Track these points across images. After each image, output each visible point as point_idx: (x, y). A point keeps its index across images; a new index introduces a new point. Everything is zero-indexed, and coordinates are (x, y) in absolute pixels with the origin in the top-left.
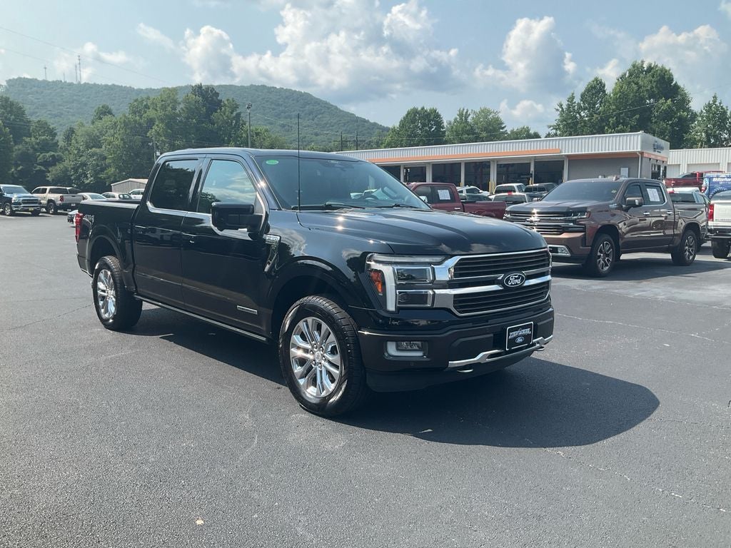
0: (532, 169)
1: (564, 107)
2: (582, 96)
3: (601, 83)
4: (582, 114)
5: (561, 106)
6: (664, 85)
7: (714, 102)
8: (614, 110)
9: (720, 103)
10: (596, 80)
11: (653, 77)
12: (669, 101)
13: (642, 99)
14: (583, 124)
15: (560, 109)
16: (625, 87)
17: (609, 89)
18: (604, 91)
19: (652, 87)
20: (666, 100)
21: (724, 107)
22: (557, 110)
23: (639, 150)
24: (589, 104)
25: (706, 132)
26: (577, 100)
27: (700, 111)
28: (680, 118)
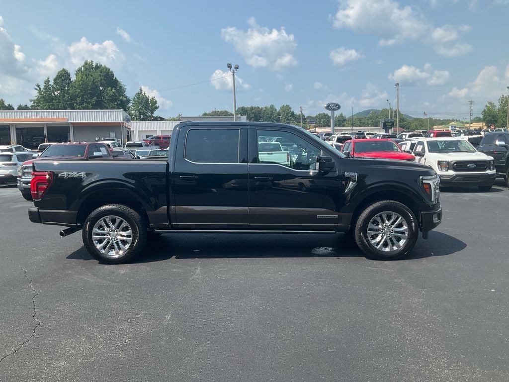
0: (46, 132)
1: (42, 87)
2: (55, 80)
3: (67, 72)
4: (56, 93)
5: (38, 86)
6: (109, 79)
7: (141, 92)
8: (79, 93)
9: (145, 94)
10: (64, 70)
11: (101, 73)
12: (114, 90)
13: (97, 87)
14: (57, 101)
15: (38, 89)
16: (84, 77)
17: (73, 78)
18: (70, 79)
19: (101, 80)
20: (112, 89)
21: (147, 96)
22: (36, 89)
23: (122, 121)
24: (61, 87)
25: (139, 111)
26: (52, 83)
27: (133, 97)
28: (121, 101)
